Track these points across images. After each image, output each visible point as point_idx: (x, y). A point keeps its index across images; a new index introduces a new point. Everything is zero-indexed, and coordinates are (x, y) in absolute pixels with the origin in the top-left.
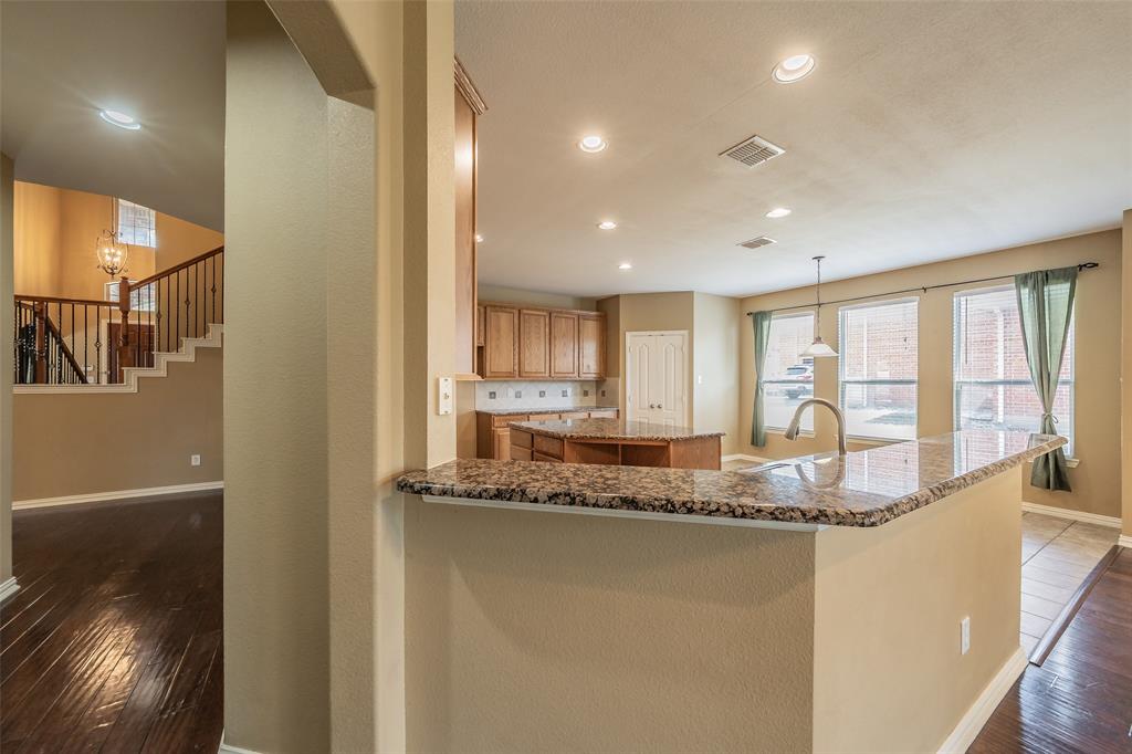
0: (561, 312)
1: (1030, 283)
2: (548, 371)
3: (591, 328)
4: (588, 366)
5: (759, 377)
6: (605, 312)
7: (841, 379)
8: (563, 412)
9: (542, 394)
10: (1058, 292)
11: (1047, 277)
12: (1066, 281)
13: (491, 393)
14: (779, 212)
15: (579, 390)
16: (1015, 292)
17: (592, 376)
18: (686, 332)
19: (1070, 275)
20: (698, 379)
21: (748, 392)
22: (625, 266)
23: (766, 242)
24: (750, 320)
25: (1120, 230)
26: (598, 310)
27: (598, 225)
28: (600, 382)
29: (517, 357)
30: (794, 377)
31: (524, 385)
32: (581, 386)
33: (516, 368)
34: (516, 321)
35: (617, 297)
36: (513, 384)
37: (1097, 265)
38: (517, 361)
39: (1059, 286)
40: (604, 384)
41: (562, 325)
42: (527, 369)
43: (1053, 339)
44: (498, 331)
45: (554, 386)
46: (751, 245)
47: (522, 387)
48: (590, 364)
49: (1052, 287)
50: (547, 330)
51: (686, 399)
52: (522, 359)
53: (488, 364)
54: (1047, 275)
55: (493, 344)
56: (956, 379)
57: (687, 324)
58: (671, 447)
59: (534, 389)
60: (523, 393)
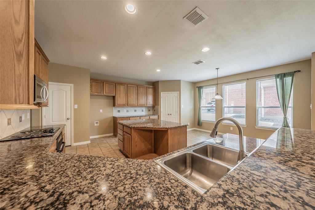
0: (141, 86)
1: (280, 77)
2: (136, 103)
3: (150, 91)
4: (150, 102)
5: (200, 106)
6: (155, 86)
7: (223, 106)
8: (141, 116)
9: (135, 111)
10: (288, 80)
11: (285, 75)
12: (291, 76)
13: (118, 111)
14: (206, 49)
15: (147, 110)
16: (275, 80)
17: (151, 105)
18: (178, 92)
19: (292, 74)
20: (182, 106)
21: (197, 110)
22: (158, 70)
23: (201, 62)
24: (197, 89)
25: (311, 60)
26: (153, 86)
27: (145, 53)
28: (153, 107)
29: (126, 99)
30: (209, 106)
31: (129, 108)
32: (148, 108)
33: (126, 103)
34: (126, 88)
35: (158, 81)
36: (126, 108)
37: (300, 71)
38: (126, 101)
39: (288, 78)
40: (154, 108)
41: (141, 90)
42: (130, 103)
43: (287, 94)
44: (120, 91)
45: (140, 108)
46: (197, 63)
47: (129, 109)
49: (287, 78)
50: (136, 91)
51: (178, 112)
52: (128, 100)
53: (116, 102)
54: (285, 74)
55: (118, 95)
56: (257, 106)
57: (179, 90)
58: (169, 130)
59: (133, 109)
60: (129, 110)
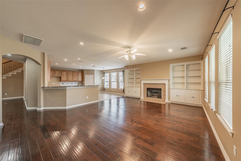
0: (75, 72)
2: (72, 80)
3: (80, 75)
5: (104, 81)
6: (82, 72)
7: (111, 81)
13: (63, 83)
20: (95, 81)
24: (103, 73)
28: (82, 82)
29: (67, 78)
32: (79, 82)
33: (67, 80)
34: (67, 73)
35: (84, 70)
41: (75, 74)
42: (69, 80)
44: (64, 74)
45: (74, 82)
47: (68, 83)
48: (80, 79)
50: (72, 74)
53: (62, 79)
55: (63, 76)
56: (119, 81)
57: (93, 74)
59: (71, 83)
